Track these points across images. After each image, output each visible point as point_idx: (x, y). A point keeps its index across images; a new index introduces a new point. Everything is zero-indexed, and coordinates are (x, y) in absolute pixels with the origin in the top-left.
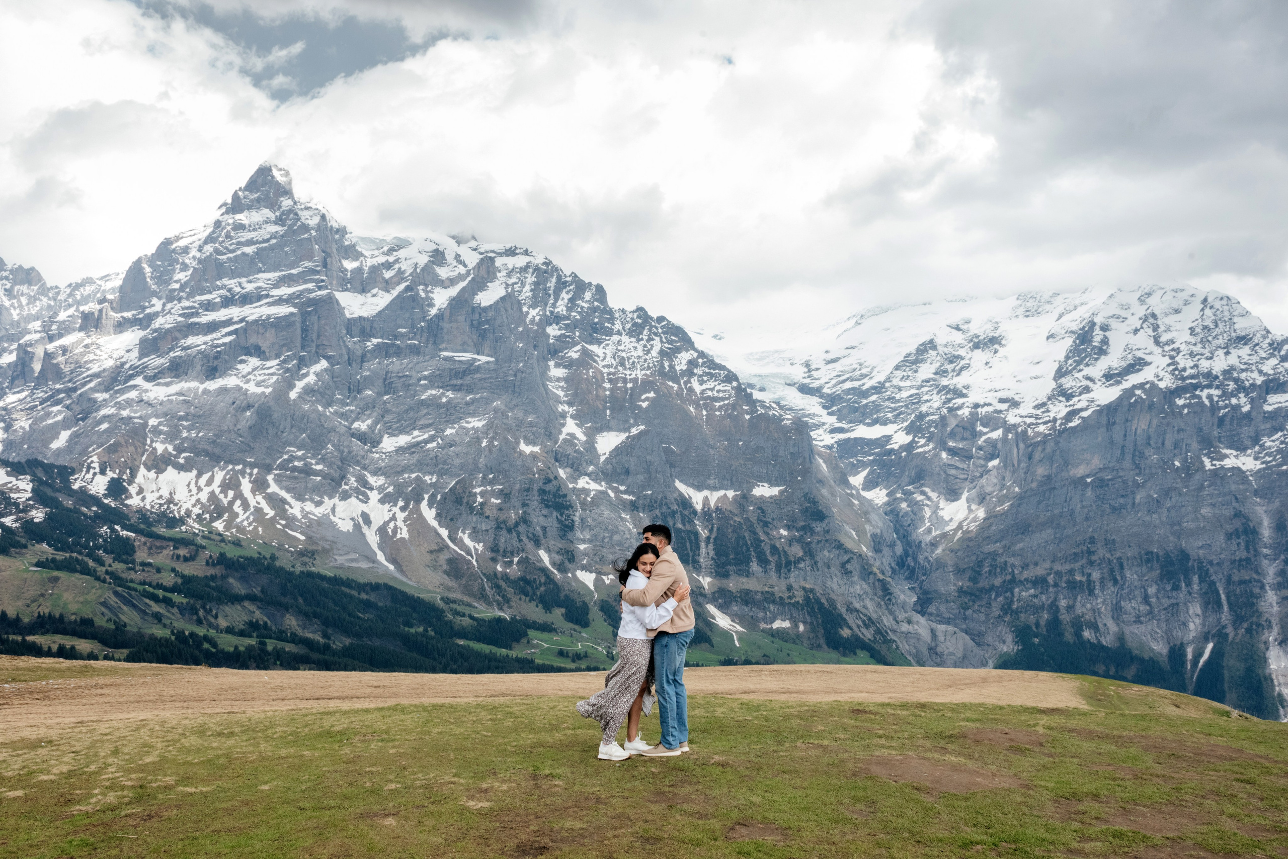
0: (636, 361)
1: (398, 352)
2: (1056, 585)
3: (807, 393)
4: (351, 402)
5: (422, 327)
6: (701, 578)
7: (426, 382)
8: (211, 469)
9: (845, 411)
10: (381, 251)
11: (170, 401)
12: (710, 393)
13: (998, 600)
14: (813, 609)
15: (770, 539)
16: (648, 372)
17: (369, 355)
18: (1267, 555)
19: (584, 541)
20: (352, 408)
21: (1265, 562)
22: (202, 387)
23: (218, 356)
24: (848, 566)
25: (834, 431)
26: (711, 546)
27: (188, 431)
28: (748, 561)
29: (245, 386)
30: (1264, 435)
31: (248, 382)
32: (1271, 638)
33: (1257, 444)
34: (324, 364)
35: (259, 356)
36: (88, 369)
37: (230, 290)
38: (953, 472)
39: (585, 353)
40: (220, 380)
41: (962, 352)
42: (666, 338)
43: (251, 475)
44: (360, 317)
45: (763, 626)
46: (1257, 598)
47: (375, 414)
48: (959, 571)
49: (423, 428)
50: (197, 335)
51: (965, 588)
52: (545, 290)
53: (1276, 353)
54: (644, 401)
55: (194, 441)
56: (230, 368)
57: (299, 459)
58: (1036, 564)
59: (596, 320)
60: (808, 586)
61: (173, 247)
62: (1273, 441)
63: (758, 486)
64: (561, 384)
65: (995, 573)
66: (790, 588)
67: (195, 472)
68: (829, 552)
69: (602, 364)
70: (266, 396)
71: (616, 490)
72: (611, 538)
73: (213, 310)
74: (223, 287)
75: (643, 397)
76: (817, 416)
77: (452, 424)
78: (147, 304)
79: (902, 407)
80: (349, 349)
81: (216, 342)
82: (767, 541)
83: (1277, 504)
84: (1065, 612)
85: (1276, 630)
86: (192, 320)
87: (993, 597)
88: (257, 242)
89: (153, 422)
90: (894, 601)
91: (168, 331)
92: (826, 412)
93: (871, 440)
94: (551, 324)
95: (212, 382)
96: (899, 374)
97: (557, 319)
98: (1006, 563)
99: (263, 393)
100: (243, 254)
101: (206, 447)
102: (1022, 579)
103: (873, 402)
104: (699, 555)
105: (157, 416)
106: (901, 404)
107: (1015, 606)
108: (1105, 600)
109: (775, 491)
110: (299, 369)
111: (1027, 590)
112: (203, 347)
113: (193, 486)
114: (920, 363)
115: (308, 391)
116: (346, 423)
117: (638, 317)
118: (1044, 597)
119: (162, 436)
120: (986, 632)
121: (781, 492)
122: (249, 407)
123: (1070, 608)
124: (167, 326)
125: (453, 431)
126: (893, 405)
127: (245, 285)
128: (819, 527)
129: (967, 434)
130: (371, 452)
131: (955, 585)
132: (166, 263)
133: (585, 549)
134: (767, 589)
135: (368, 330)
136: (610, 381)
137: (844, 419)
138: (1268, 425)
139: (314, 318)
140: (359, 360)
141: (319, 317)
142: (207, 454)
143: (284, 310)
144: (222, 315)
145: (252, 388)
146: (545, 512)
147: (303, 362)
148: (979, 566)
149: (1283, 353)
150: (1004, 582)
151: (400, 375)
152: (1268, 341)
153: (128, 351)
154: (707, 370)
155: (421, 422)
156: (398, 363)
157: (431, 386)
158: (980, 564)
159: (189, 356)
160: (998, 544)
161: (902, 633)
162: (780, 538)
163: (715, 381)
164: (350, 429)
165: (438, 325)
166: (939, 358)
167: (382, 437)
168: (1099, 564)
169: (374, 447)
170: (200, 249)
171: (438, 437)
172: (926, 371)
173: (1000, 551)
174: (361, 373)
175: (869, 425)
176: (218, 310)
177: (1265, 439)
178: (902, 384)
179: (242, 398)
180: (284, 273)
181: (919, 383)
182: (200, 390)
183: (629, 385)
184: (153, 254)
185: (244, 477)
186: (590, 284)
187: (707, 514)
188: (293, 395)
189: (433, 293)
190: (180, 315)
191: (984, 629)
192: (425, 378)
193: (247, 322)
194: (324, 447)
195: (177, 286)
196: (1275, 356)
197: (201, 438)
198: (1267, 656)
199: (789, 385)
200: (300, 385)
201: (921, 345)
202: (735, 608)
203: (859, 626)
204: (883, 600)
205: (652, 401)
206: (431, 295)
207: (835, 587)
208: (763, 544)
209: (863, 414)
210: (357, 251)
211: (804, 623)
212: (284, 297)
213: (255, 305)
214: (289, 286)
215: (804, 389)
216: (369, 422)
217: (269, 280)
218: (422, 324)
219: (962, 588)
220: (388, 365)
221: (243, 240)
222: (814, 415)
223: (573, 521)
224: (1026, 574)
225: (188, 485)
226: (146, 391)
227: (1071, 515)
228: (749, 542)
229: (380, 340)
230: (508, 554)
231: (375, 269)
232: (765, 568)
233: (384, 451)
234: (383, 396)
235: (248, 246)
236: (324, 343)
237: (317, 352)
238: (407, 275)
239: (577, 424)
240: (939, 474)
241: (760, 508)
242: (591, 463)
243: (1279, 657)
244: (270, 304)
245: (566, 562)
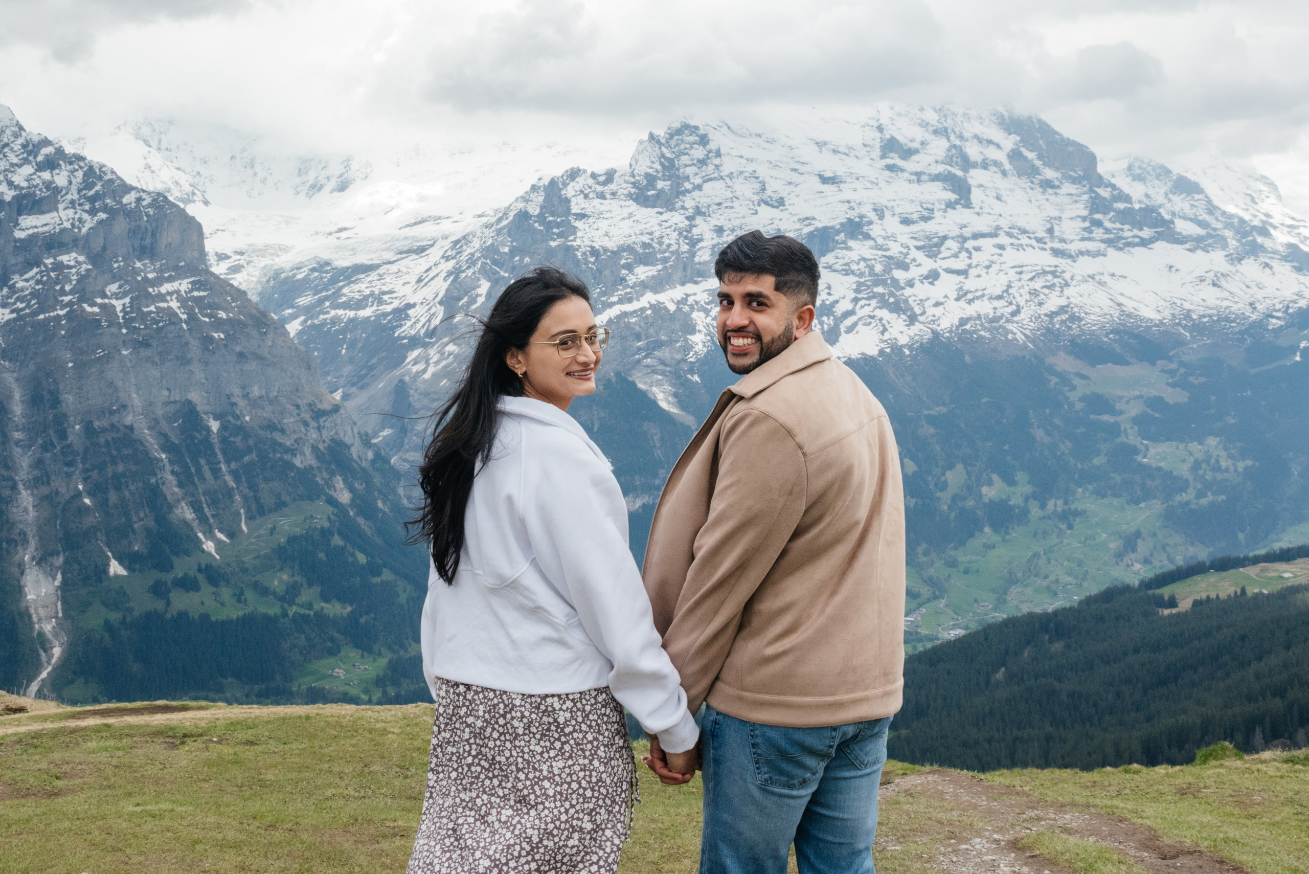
18: (20, 441)
21: (17, 451)
30: (14, 273)
32: (26, 558)
33: (5, 284)
46: (7, 503)
53: (31, 158)
62: (27, 280)
83: (32, 367)
85: (33, 544)
138: (20, 259)
149: (40, 158)
152: (21, 141)
177: (16, 278)
196: (29, 162)
198: (22, 584)
243: (37, 581)
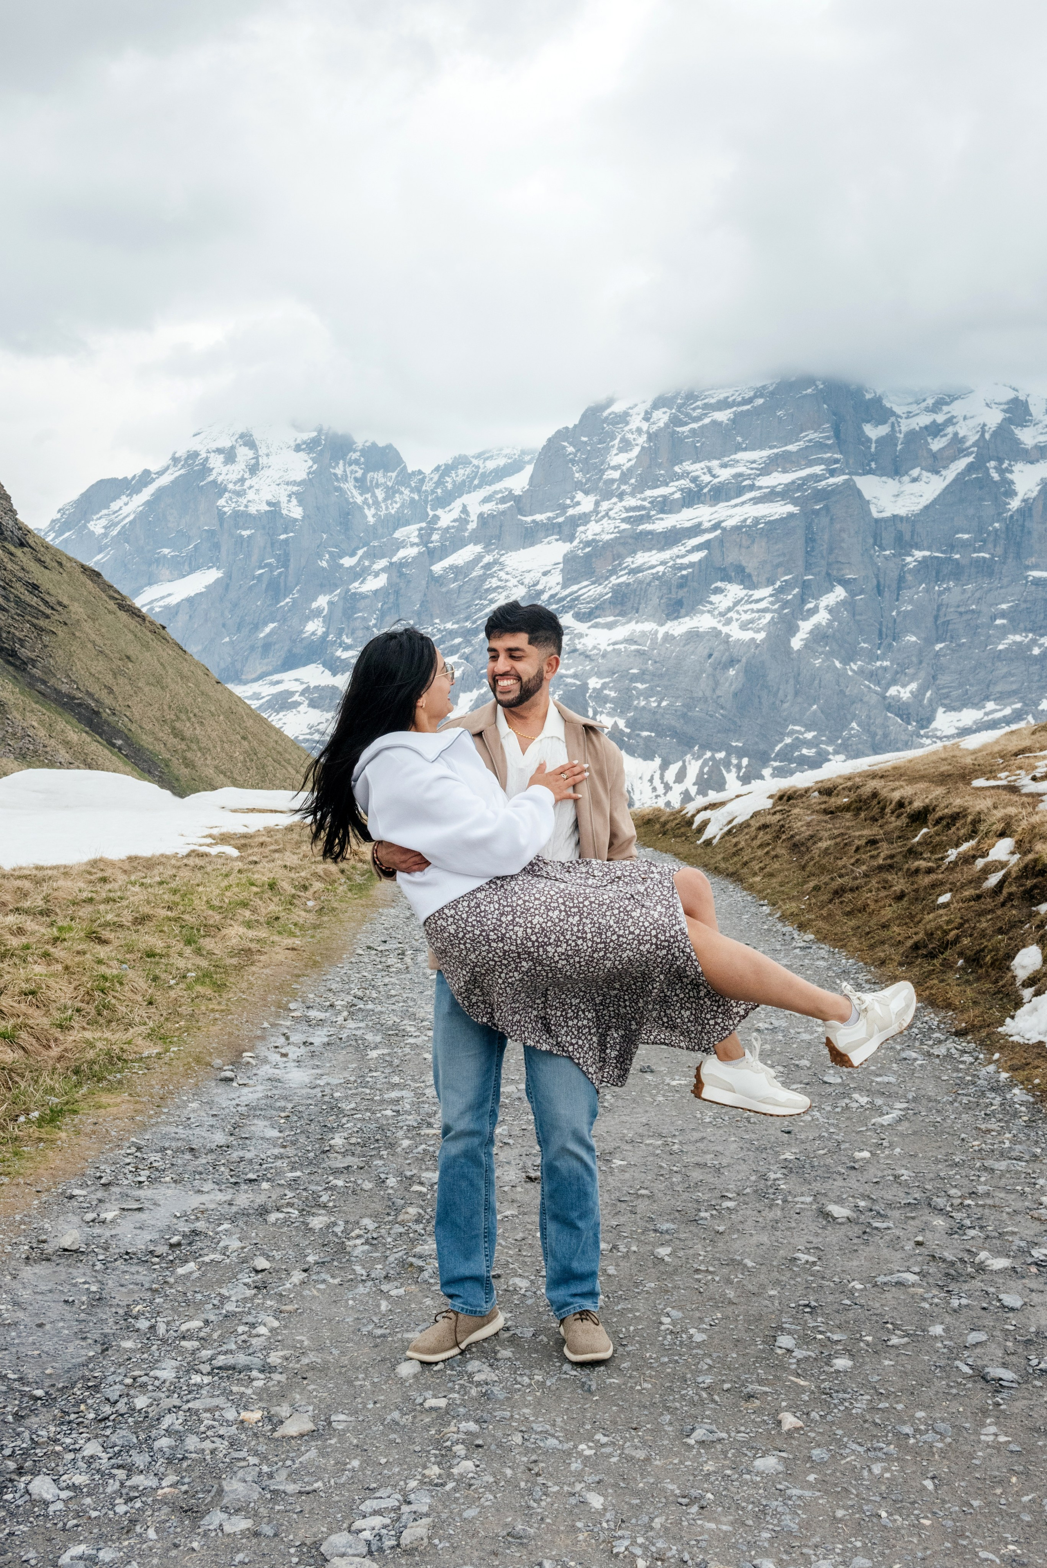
1: (957, 572)
4: (884, 654)
5: (996, 530)
7: (1004, 621)
8: (681, 757)
10: (924, 405)
11: (618, 652)
17: (909, 577)
20: (886, 663)
22: (662, 631)
23: (683, 583)
27: (646, 698)
29: (725, 630)
31: (728, 622)
34: (839, 593)
35: (742, 582)
36: (492, 601)
37: (694, 480)
40: (687, 619)
43: (739, 767)
44: (895, 516)
47: (922, 674)
49: (1002, 698)
50: (650, 550)
55: (654, 713)
56: (703, 601)
57: (808, 744)
61: (605, 414)
67: (658, 761)
70: (757, 646)
73: (670, 512)
74: (685, 475)
78: (568, 502)
80: (879, 569)
81: (679, 561)
86: (641, 527)
88: (734, 404)
89: (594, 683)
91: (608, 545)
95: (676, 622)
99: (753, 640)
100: (714, 423)
101: (673, 723)
105: (599, 675)
110: (803, 602)
112: (661, 569)
113: (657, 782)
115: (819, 636)
116: (877, 688)
119: (608, 705)
122: (732, 662)
124: (607, 537)
127: (717, 471)
130: (920, 736)
132: (595, 439)
135: (907, 537)
139: (825, 521)
140: (894, 586)
141: (831, 519)
142: (675, 734)
143: (780, 509)
144: (684, 518)
145: (736, 633)
147: (808, 591)
151: (962, 609)
153: (545, 574)
155: (999, 688)
156: (958, 589)
157: (1015, 631)
159: (640, 582)
164: (885, 698)
165: (1023, 526)
167: (934, 711)
169: (922, 727)
170: (647, 418)
171: (1027, 714)
174: (898, 608)
176: (679, 511)
179: (721, 647)
180: (776, 451)
182: (660, 636)
184: (575, 426)
185: (729, 771)
188: (796, 643)
189: (1011, 472)
190: (623, 520)
192: (1003, 615)
193: (724, 529)
194: (845, 726)
195: (616, 475)
197: (665, 708)
200: (806, 627)
206: (1008, 475)
210: (882, 407)
212: (779, 489)
213: (733, 502)
214: (784, 471)
216: (913, 686)
217: (754, 462)
218: (997, 525)
220: (940, 593)
221: (713, 401)
225: (651, 780)
226: (580, 636)
229: (927, 553)
231: (912, 436)
233: (939, 733)
234: (933, 644)
235: (720, 409)
236: (841, 559)
237: (828, 574)
238: (968, 444)
244: (756, 501)
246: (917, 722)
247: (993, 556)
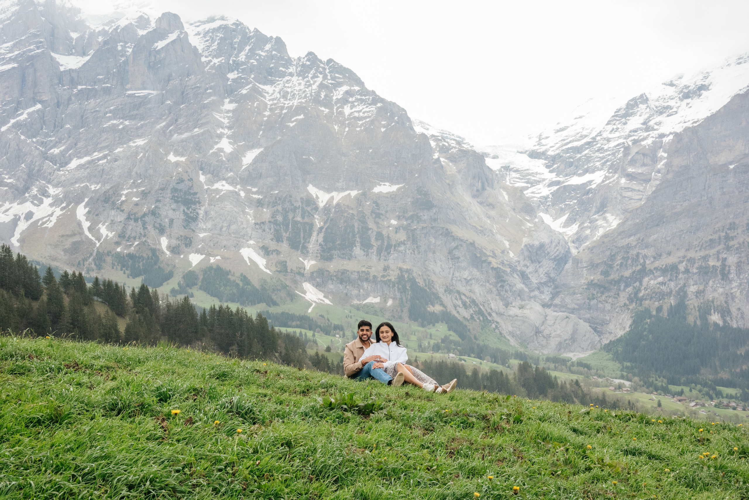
0: (297, 93)
1: (95, 94)
2: (687, 271)
3: (535, 158)
4: (53, 134)
5: (114, 73)
6: (306, 262)
7: (110, 115)
9: (562, 167)
12: (356, 115)
13: (627, 290)
14: (404, 287)
15: (378, 227)
16: (303, 101)
17: (73, 98)
19: (205, 230)
20: (53, 139)
24: (456, 253)
25: (551, 184)
26: (322, 235)
28: (352, 245)
34: (38, 107)
38: (629, 194)
39: (255, 89)
41: (671, 103)
42: (331, 76)
44: (70, 70)
45: (356, 302)
47: (69, 142)
48: (593, 266)
49: (101, 149)
51: (596, 281)
52: (231, 44)
54: (292, 122)
58: (669, 254)
59: (272, 65)
60: (405, 267)
63: (380, 185)
64: (229, 115)
65: (626, 265)
66: (386, 269)
68: (435, 238)
69: (268, 98)
71: (248, 192)
72: (229, 226)
75: (293, 120)
76: (540, 174)
77: (123, 144)
79: (609, 155)
80: (59, 95)
82: (375, 229)
84: (694, 297)
87: (622, 288)
88: (5, 20)
90: (507, 288)
92: (548, 170)
93: (577, 185)
94: (233, 71)
96: (610, 127)
97: (236, 66)
98: (638, 255)
102: (652, 268)
103: (585, 155)
104: (309, 242)
106: (608, 153)
107: (641, 295)
108: (741, 284)
109: (394, 188)
110: (17, 111)
111: (656, 278)
114: (629, 116)
115: (18, 126)
116: (43, 149)
117: (308, 60)
118: (672, 284)
120: (610, 321)
121: (398, 189)
123: (699, 293)
125: (122, 149)
126: (601, 155)
128: (425, 216)
129: (648, 160)
130: (60, 171)
131: (587, 279)
133: (204, 236)
134: (364, 269)
135: (76, 79)
136: (271, 110)
137: (561, 174)
140: (65, 103)
143: (10, 66)
146: (174, 206)
147: (21, 106)
148: (612, 260)
150: (634, 272)
151: (93, 111)
154: (359, 97)
155: (101, 145)
156: (94, 102)
157: (115, 118)
158: (612, 257)
160: (632, 238)
161: (509, 316)
162: (389, 227)
163: (364, 105)
164: (46, 153)
165: (124, 69)
166: (648, 110)
167: (71, 159)
168: (737, 249)
169: (62, 167)
171: (109, 155)
172: (635, 122)
173: (635, 243)
174: (65, 113)
175: (580, 175)
178: (611, 136)
180: (17, 40)
181: (626, 134)
183: (285, 111)
186: (271, 37)
187: (327, 209)
191: (608, 318)
192: (110, 112)
194: (18, 166)
199: (521, 153)
200: (12, 122)
201: (631, 100)
202: (331, 287)
203: (455, 306)
204: (496, 286)
205: (300, 122)
207: (438, 270)
208: (370, 232)
209: (577, 167)
211: (394, 299)
212: (13, 58)
214: (17, 49)
215: (534, 155)
216: (63, 148)
217: (7, 47)
218: (114, 70)
219: (592, 281)
222: (537, 173)
223: (198, 213)
224: (657, 264)
227: (710, 203)
228: (356, 230)
229: (83, 87)
230: (132, 239)
232: (367, 251)
233: (69, 169)
234: (78, 129)
236: (40, 91)
239: (230, 143)
240: (616, 198)
241: (376, 203)
242: (231, 170)
244: (3, 65)
245: (184, 246)
246: (60, 164)
247: (112, 85)
